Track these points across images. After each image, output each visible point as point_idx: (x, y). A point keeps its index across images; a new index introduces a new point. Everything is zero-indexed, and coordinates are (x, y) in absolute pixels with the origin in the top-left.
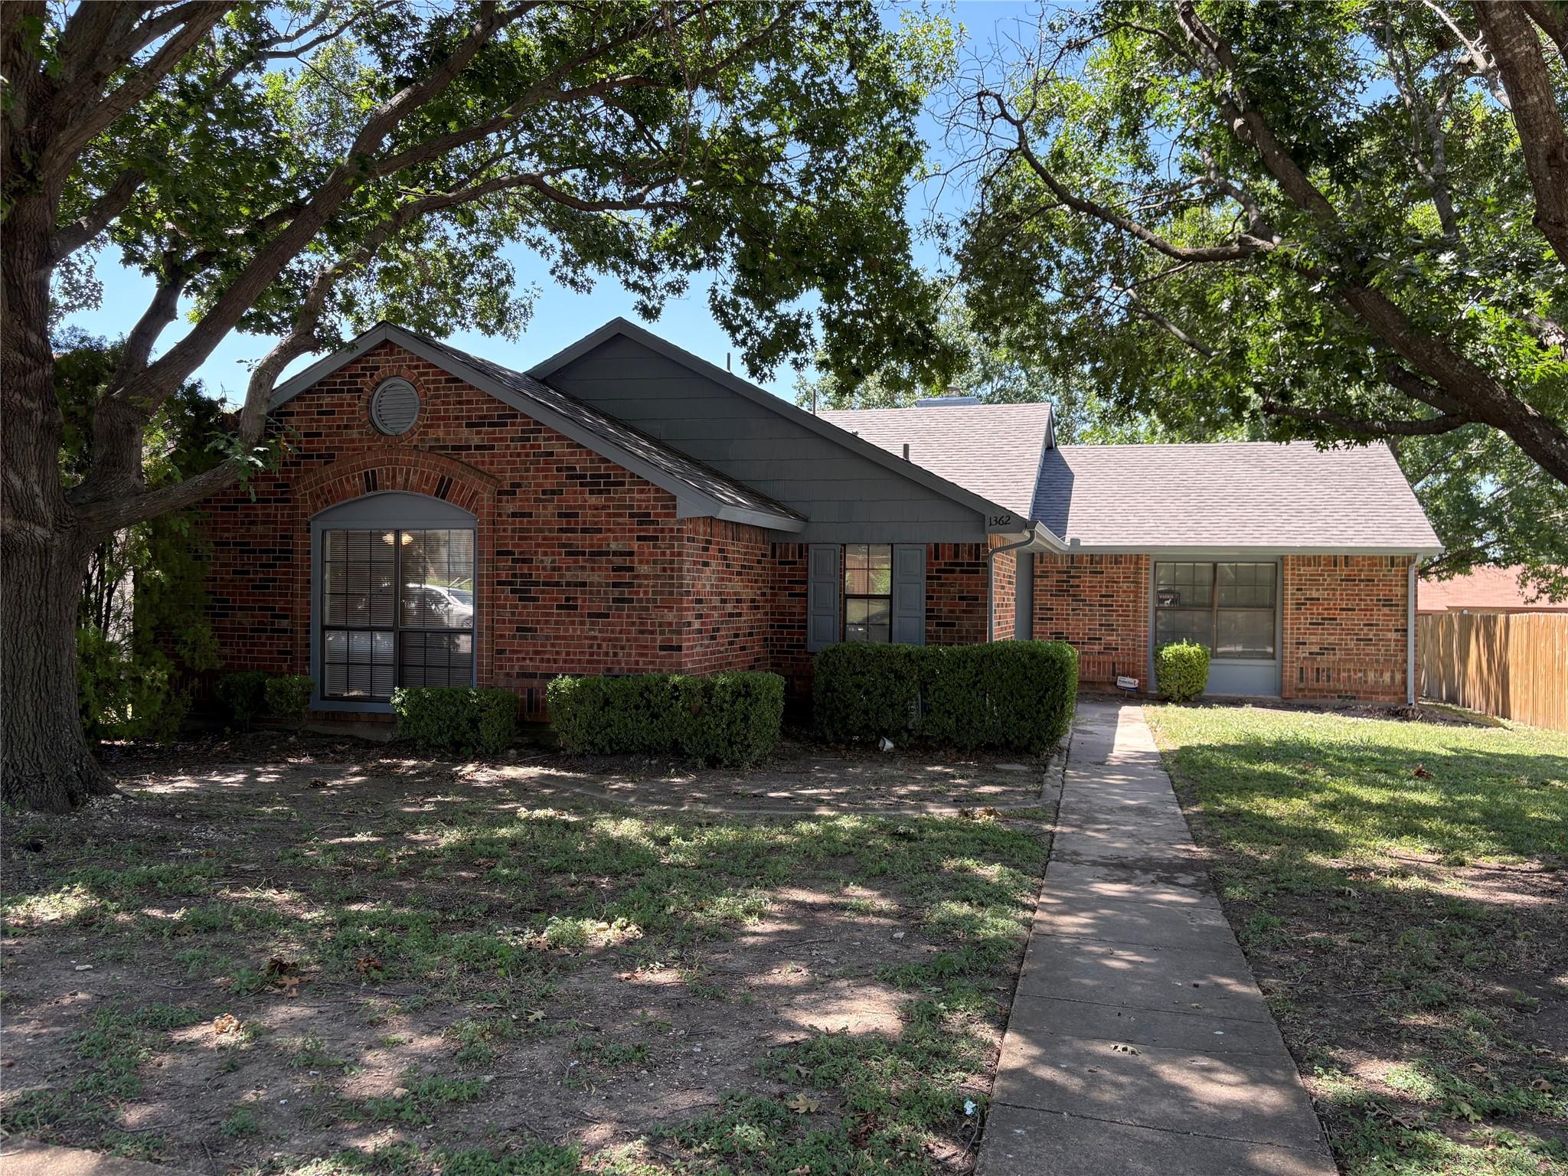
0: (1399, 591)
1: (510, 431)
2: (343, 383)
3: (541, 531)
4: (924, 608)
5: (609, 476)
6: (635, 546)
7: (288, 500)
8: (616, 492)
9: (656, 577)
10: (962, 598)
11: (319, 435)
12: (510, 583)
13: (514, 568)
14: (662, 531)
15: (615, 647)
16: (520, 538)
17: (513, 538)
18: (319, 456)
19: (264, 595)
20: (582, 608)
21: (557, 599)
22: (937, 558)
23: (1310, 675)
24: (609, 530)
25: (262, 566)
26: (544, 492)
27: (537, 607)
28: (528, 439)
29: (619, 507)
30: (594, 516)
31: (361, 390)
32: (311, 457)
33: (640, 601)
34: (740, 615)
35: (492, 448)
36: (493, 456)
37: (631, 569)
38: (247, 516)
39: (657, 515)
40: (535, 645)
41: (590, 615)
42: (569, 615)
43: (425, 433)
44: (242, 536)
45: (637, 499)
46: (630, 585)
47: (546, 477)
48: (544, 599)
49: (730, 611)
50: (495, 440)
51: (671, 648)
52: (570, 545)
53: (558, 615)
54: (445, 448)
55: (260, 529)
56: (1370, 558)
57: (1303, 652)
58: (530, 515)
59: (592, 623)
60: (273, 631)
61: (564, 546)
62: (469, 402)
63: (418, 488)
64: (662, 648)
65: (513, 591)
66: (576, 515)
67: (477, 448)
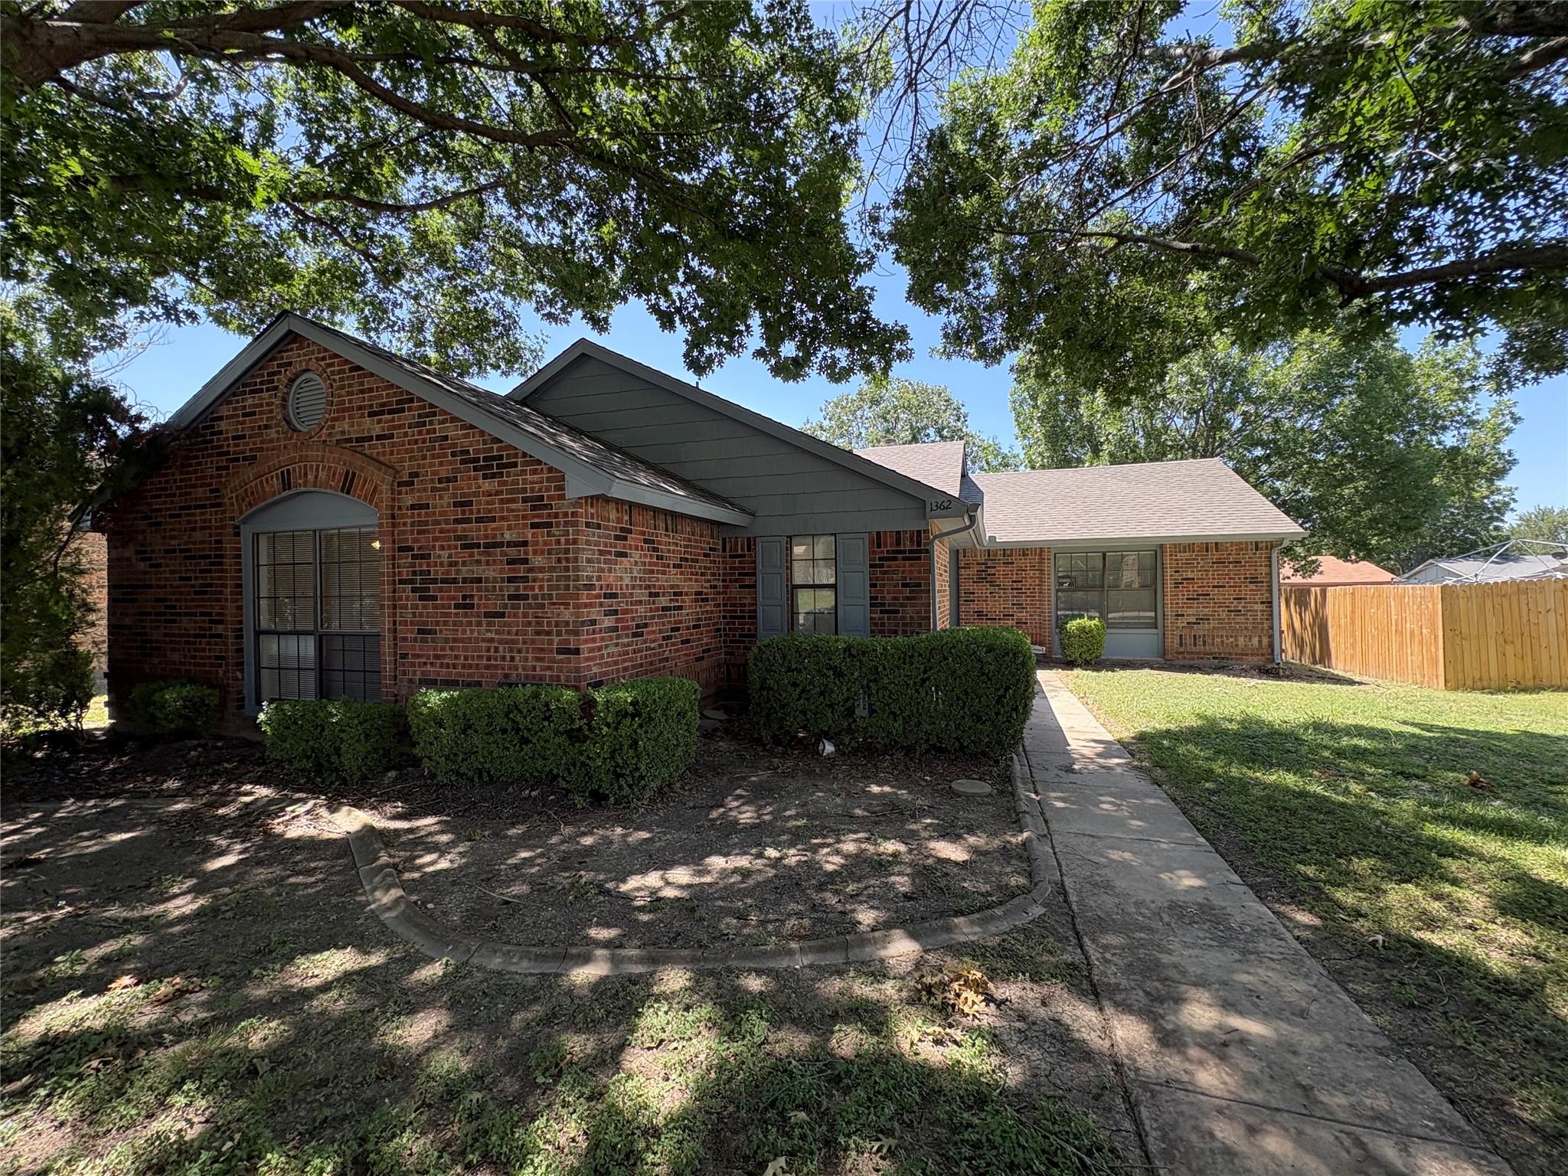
0: (1264, 570)
1: (409, 416)
2: (262, 383)
3: (438, 523)
4: (868, 595)
5: (501, 457)
6: (529, 534)
7: (219, 505)
8: (508, 475)
9: (552, 569)
10: (904, 585)
11: (243, 437)
12: (411, 582)
13: (413, 565)
14: (556, 516)
15: (511, 650)
16: (419, 532)
17: (412, 533)
18: (245, 459)
19: (202, 600)
20: (479, 606)
21: (454, 598)
22: (879, 546)
23: (1189, 641)
24: (502, 518)
25: (202, 571)
26: (440, 481)
27: (435, 607)
28: (424, 424)
29: (511, 492)
30: (488, 503)
31: (276, 388)
32: (237, 460)
33: (535, 597)
34: (680, 608)
35: (391, 436)
36: (393, 445)
37: (525, 561)
38: (189, 522)
39: (550, 498)
40: (435, 649)
41: (487, 615)
42: (466, 615)
43: (333, 427)
44: (186, 543)
45: (530, 481)
46: (525, 579)
47: (441, 464)
48: (442, 599)
49: (664, 604)
50: (395, 427)
51: (568, 651)
52: (466, 537)
53: (456, 615)
54: (349, 440)
55: (198, 535)
56: (1237, 544)
57: (1182, 623)
58: (427, 506)
59: (489, 624)
60: (212, 636)
61: (458, 538)
62: (371, 390)
63: (327, 485)
64: (560, 651)
65: (414, 590)
66: (470, 503)
67: (379, 438)
